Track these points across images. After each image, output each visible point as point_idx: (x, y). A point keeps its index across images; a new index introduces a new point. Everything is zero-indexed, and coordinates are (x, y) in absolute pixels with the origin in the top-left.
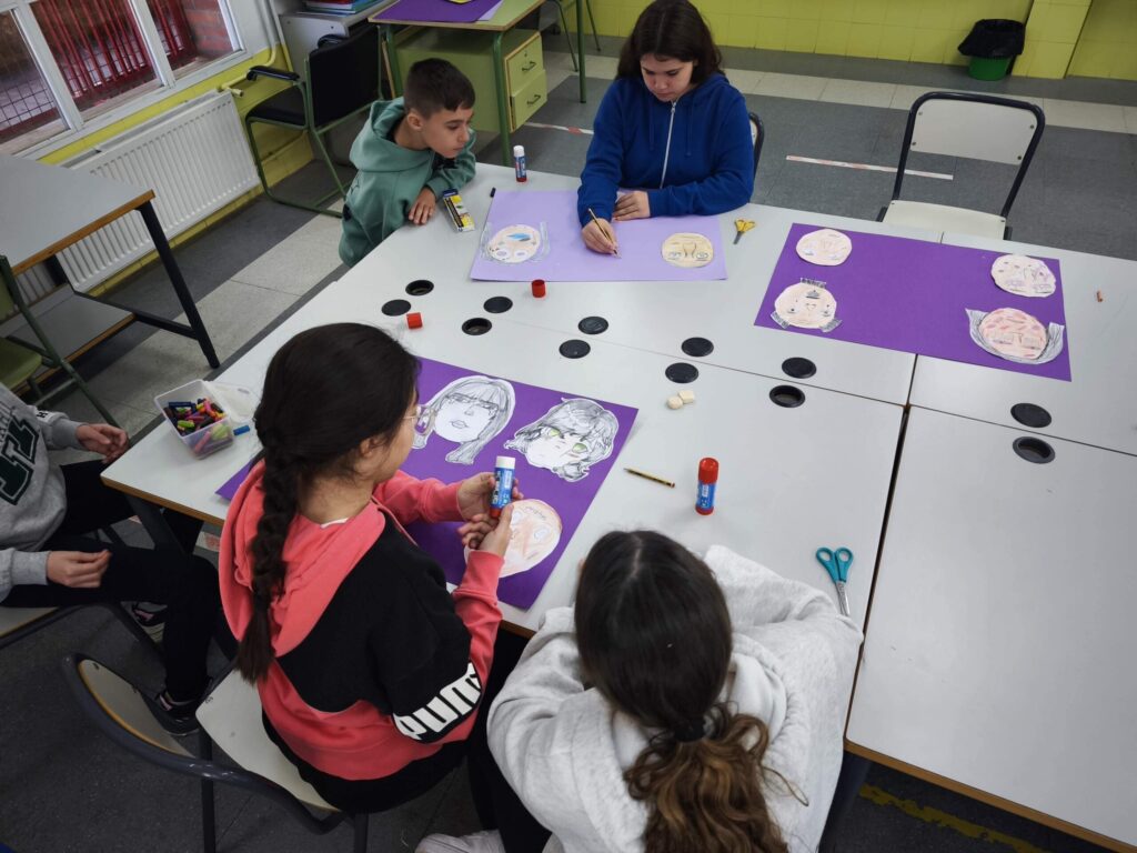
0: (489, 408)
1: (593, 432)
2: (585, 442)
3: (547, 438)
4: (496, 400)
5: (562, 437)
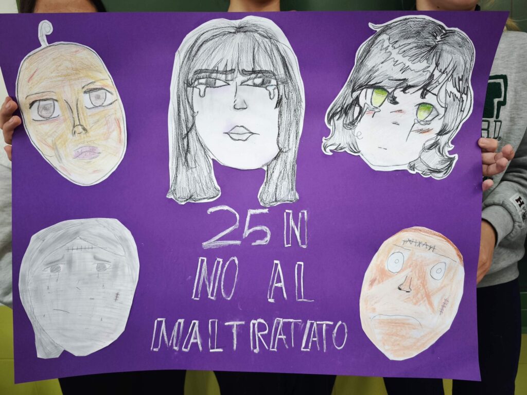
0: (262, 84)
1: (437, 74)
2: (430, 98)
3: (375, 111)
4: (264, 64)
5: (394, 101)
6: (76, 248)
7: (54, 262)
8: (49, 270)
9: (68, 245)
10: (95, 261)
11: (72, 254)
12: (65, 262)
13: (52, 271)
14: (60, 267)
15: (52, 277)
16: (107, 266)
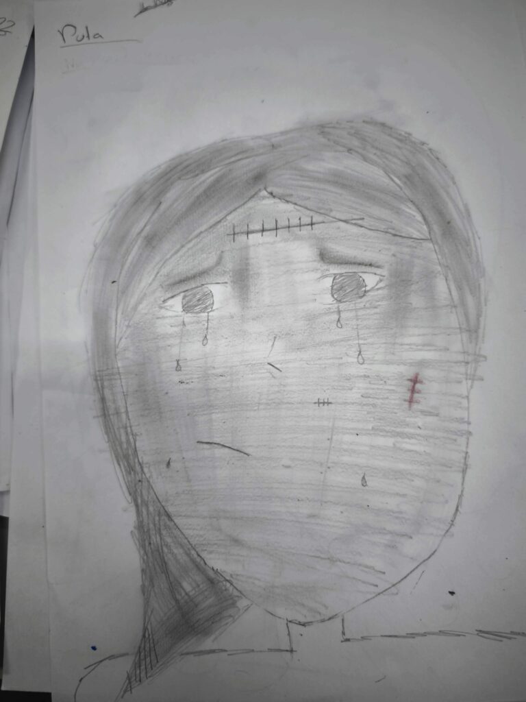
6: (259, 227)
7: (194, 277)
8: (176, 304)
9: (234, 218)
10: (325, 267)
11: (247, 247)
12: (226, 279)
13: (187, 308)
14: (210, 295)
15: (188, 327)
16: (370, 280)
